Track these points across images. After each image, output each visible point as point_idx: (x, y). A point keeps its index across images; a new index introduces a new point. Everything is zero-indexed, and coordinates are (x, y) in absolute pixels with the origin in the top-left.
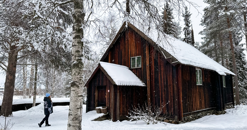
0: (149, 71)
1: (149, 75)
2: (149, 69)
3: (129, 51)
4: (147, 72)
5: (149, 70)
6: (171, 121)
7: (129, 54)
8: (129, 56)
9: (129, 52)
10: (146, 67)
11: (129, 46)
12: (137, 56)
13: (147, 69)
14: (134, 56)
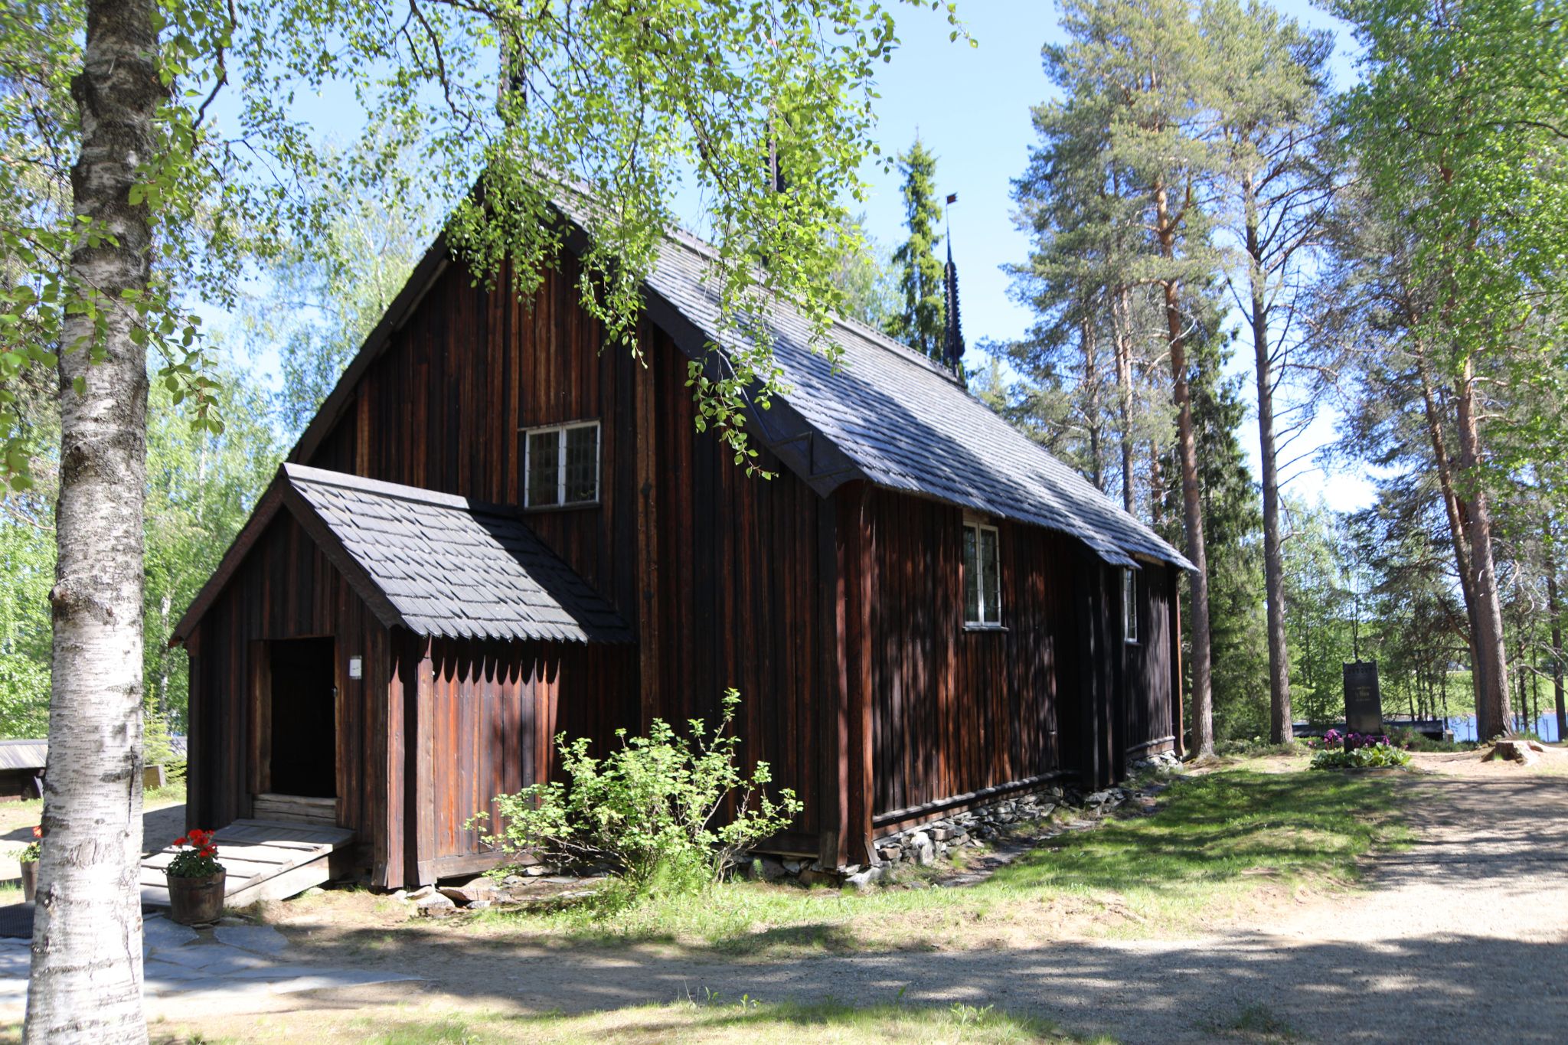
0: (653, 531)
1: (654, 556)
2: (653, 517)
3: (515, 384)
4: (641, 537)
5: (652, 524)
6: (794, 868)
7: (514, 402)
8: (514, 419)
9: (515, 392)
10: (634, 502)
11: (514, 343)
12: (565, 418)
13: (641, 520)
14: (548, 423)
